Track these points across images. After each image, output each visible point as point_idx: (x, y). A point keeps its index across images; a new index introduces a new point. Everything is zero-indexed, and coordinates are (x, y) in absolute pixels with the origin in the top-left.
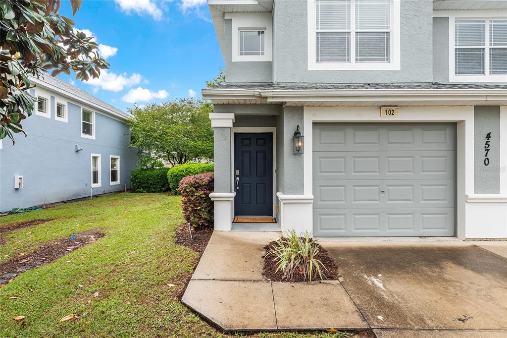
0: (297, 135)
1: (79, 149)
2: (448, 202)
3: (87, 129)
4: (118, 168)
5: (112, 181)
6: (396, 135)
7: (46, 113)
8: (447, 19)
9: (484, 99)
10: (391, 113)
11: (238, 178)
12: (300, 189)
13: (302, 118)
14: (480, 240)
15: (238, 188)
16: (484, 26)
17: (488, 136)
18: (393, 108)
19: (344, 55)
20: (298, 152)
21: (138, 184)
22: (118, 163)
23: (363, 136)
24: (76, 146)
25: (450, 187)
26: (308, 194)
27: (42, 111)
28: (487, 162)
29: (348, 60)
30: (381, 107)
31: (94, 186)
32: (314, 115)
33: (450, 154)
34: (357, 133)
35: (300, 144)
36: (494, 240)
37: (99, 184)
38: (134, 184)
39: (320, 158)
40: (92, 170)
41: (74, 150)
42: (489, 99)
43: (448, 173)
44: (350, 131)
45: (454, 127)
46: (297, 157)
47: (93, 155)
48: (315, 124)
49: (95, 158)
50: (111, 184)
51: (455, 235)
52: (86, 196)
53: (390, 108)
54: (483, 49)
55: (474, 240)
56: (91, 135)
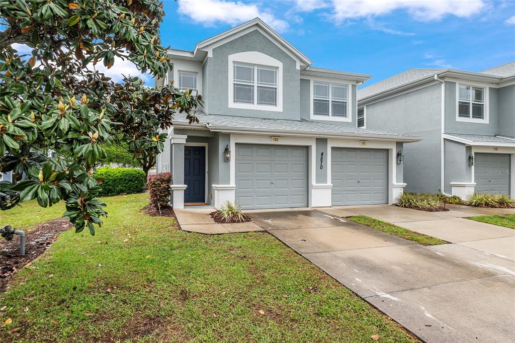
0: (227, 150)
2: (304, 189)
6: (279, 152)
8: (309, 81)
9: (318, 136)
10: (276, 140)
12: (228, 182)
13: (229, 141)
14: (319, 207)
16: (329, 87)
17: (322, 154)
18: (278, 138)
19: (250, 100)
20: (227, 160)
23: (262, 152)
25: (305, 181)
26: (232, 184)
28: (321, 167)
29: (253, 103)
30: (271, 136)
32: (236, 139)
33: (305, 163)
34: (259, 150)
35: (229, 156)
36: (325, 207)
39: (239, 163)
42: (321, 136)
43: (304, 173)
44: (255, 149)
45: (307, 148)
46: (227, 163)
48: (237, 144)
51: (308, 207)
53: (276, 137)
54: (328, 101)
55: (316, 207)
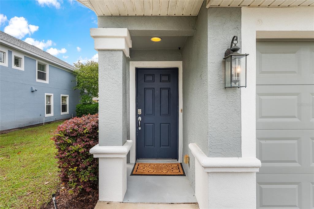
1: (34, 89)
3: (42, 76)
4: (67, 103)
5: (62, 112)
7: (20, 67)
11: (140, 118)
15: (140, 128)
21: (80, 114)
22: (68, 99)
24: (32, 87)
27: (18, 66)
31: (47, 115)
37: (52, 114)
38: (78, 114)
40: (46, 105)
41: (30, 90)
47: (46, 94)
49: (49, 97)
50: (61, 114)
52: (40, 123)
56: (46, 80)
